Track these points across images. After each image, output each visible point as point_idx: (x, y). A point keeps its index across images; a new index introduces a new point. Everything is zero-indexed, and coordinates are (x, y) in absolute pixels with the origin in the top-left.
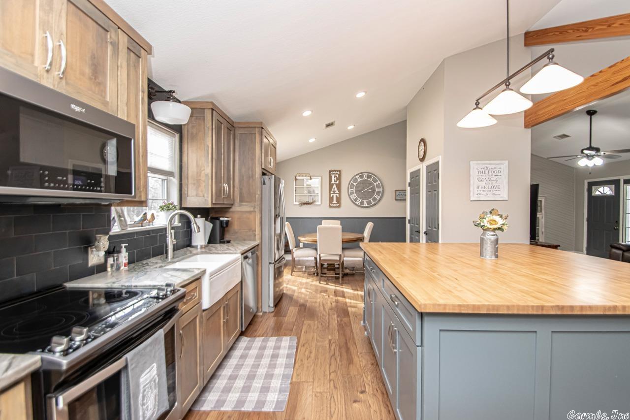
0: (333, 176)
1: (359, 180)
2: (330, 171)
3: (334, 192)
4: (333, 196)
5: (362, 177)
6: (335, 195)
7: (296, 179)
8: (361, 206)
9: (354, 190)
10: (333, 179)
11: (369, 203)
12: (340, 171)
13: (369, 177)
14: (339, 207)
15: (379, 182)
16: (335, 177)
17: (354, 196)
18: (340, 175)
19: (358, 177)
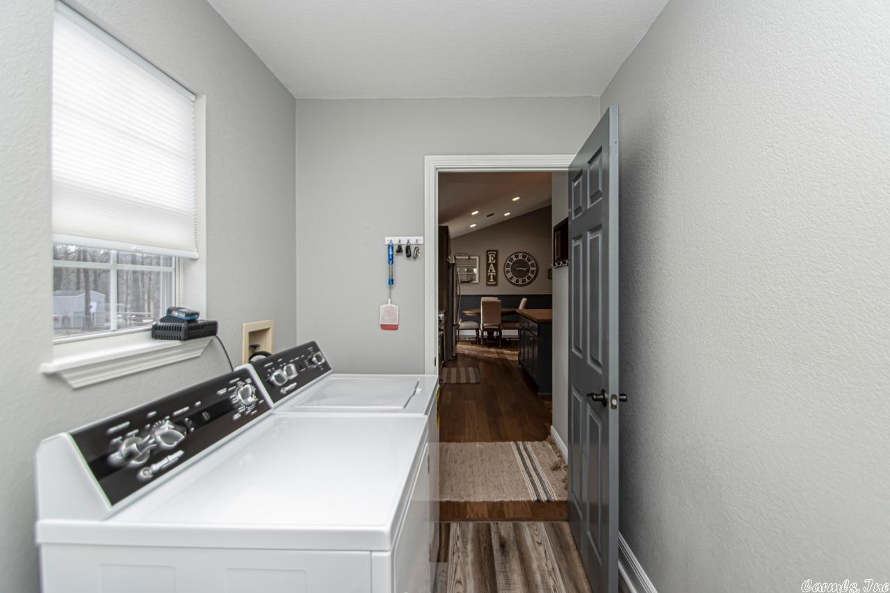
0: (490, 256)
1: (515, 259)
2: (487, 251)
3: (491, 271)
4: (490, 275)
5: (517, 256)
6: (492, 274)
7: (455, 258)
8: (516, 284)
9: (509, 269)
10: (490, 258)
11: (524, 281)
12: (497, 251)
13: (524, 257)
14: (496, 285)
15: (533, 261)
16: (492, 256)
17: (509, 275)
18: (496, 255)
19: (513, 256)
